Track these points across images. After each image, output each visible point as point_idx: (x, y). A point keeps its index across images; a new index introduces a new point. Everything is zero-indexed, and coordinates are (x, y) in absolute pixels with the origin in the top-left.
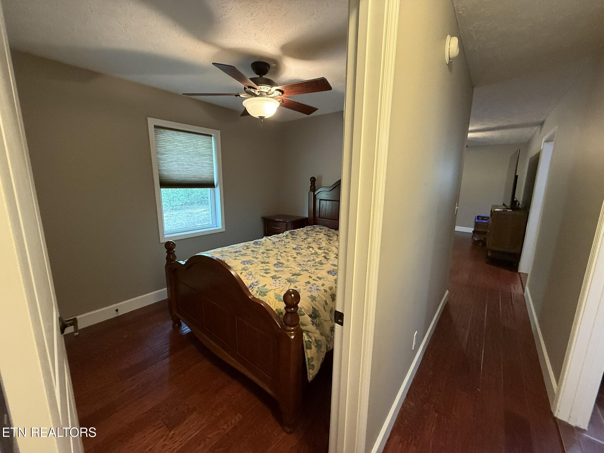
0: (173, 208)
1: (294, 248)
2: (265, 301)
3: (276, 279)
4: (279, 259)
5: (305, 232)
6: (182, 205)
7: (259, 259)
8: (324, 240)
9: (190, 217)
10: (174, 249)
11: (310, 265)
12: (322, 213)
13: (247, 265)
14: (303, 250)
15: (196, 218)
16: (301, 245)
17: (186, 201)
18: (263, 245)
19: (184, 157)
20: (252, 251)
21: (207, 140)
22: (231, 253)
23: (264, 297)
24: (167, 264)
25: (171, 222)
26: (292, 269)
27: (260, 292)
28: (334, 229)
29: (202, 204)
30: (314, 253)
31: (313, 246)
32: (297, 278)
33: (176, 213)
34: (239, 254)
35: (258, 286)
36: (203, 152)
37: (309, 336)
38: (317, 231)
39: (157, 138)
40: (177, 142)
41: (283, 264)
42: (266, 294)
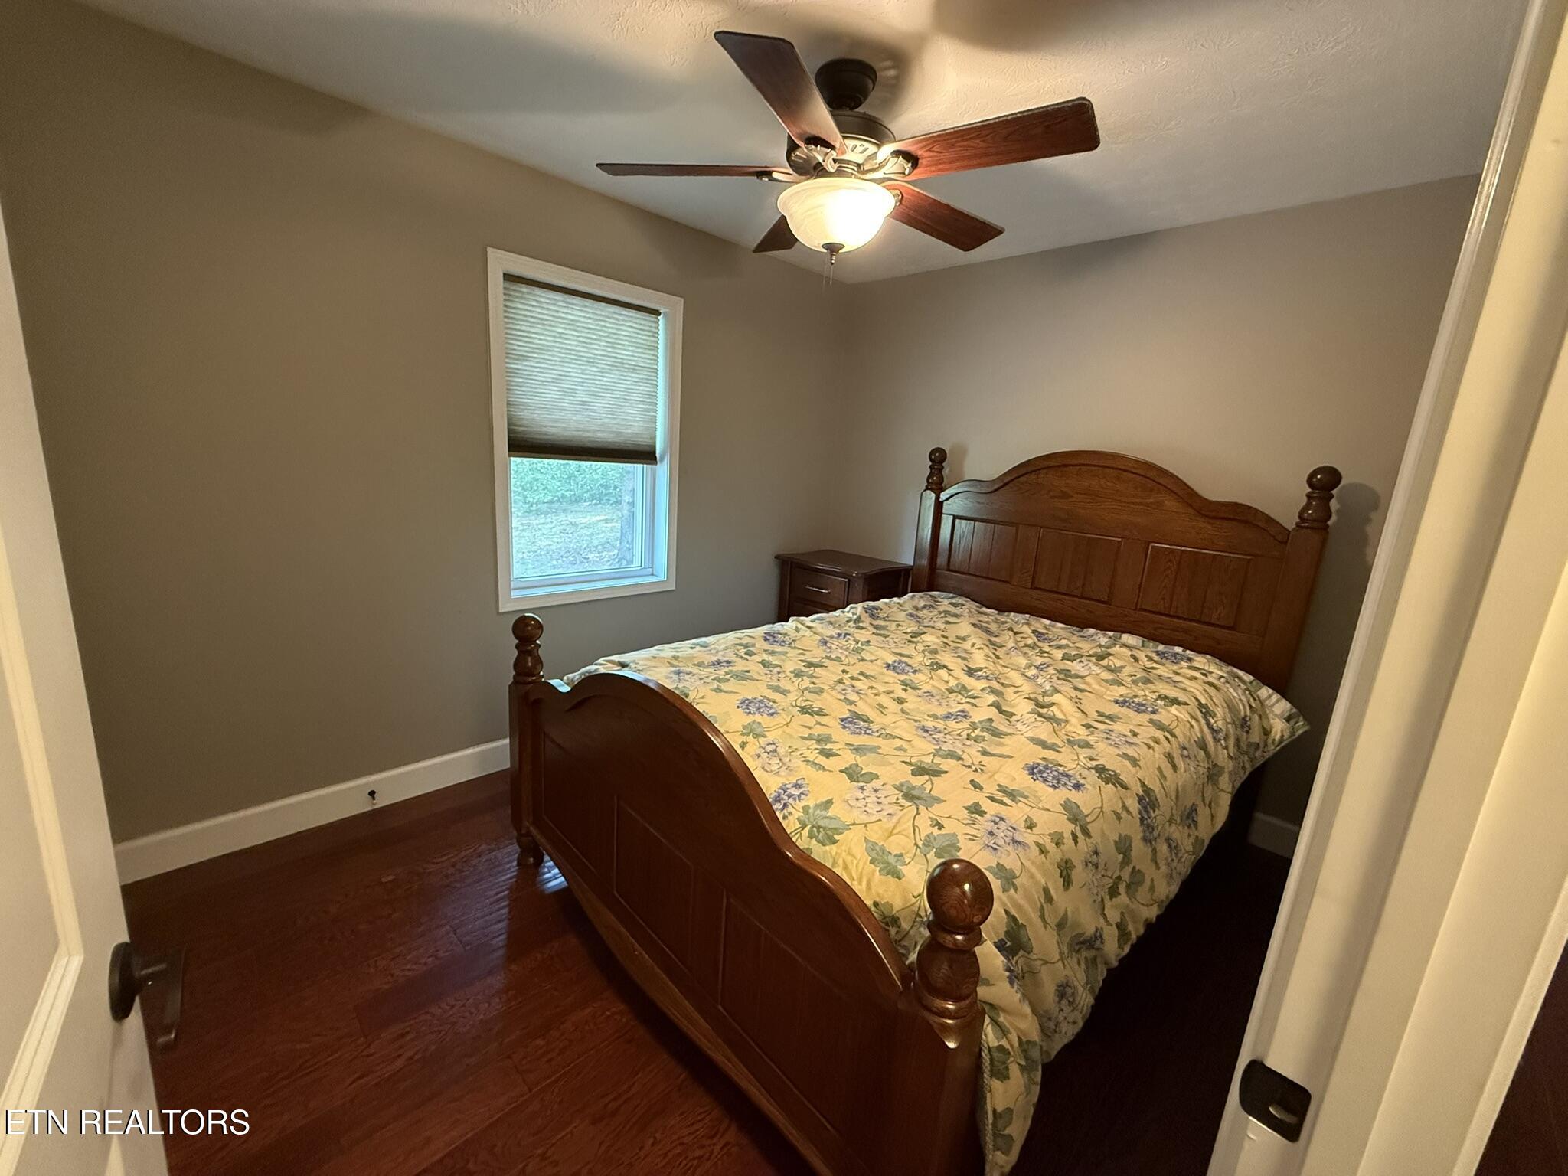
0: (531, 508)
1: (888, 666)
2: (830, 867)
3: (862, 784)
4: (852, 703)
5: (910, 611)
6: (551, 502)
7: (792, 697)
8: (976, 646)
9: (571, 535)
10: (538, 639)
11: (959, 735)
12: (958, 558)
13: (758, 718)
14: (918, 675)
15: (586, 538)
16: (909, 656)
17: (563, 492)
18: (793, 645)
19: (579, 371)
20: (764, 666)
21: (645, 325)
22: (700, 665)
23: (827, 848)
24: (516, 682)
25: (524, 544)
26: (905, 745)
27: (813, 826)
28: (996, 610)
29: (600, 503)
30: (956, 690)
31: (947, 664)
32: (932, 784)
33: (537, 522)
34: (727, 674)
35: (803, 803)
36: (632, 358)
37: (998, 1025)
38: (947, 613)
39: (509, 310)
40: (563, 326)
41: (867, 720)
42: (836, 837)
